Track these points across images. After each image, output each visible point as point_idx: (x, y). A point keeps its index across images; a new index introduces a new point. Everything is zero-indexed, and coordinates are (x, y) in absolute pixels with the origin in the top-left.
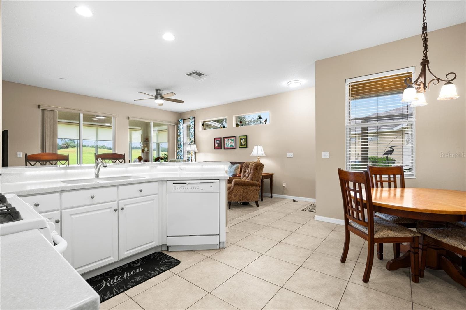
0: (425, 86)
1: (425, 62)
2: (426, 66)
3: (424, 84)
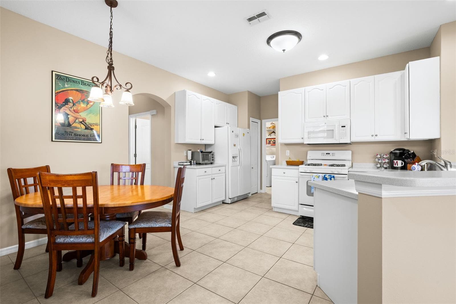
0: (111, 90)
1: (111, 68)
2: (112, 71)
3: (111, 87)
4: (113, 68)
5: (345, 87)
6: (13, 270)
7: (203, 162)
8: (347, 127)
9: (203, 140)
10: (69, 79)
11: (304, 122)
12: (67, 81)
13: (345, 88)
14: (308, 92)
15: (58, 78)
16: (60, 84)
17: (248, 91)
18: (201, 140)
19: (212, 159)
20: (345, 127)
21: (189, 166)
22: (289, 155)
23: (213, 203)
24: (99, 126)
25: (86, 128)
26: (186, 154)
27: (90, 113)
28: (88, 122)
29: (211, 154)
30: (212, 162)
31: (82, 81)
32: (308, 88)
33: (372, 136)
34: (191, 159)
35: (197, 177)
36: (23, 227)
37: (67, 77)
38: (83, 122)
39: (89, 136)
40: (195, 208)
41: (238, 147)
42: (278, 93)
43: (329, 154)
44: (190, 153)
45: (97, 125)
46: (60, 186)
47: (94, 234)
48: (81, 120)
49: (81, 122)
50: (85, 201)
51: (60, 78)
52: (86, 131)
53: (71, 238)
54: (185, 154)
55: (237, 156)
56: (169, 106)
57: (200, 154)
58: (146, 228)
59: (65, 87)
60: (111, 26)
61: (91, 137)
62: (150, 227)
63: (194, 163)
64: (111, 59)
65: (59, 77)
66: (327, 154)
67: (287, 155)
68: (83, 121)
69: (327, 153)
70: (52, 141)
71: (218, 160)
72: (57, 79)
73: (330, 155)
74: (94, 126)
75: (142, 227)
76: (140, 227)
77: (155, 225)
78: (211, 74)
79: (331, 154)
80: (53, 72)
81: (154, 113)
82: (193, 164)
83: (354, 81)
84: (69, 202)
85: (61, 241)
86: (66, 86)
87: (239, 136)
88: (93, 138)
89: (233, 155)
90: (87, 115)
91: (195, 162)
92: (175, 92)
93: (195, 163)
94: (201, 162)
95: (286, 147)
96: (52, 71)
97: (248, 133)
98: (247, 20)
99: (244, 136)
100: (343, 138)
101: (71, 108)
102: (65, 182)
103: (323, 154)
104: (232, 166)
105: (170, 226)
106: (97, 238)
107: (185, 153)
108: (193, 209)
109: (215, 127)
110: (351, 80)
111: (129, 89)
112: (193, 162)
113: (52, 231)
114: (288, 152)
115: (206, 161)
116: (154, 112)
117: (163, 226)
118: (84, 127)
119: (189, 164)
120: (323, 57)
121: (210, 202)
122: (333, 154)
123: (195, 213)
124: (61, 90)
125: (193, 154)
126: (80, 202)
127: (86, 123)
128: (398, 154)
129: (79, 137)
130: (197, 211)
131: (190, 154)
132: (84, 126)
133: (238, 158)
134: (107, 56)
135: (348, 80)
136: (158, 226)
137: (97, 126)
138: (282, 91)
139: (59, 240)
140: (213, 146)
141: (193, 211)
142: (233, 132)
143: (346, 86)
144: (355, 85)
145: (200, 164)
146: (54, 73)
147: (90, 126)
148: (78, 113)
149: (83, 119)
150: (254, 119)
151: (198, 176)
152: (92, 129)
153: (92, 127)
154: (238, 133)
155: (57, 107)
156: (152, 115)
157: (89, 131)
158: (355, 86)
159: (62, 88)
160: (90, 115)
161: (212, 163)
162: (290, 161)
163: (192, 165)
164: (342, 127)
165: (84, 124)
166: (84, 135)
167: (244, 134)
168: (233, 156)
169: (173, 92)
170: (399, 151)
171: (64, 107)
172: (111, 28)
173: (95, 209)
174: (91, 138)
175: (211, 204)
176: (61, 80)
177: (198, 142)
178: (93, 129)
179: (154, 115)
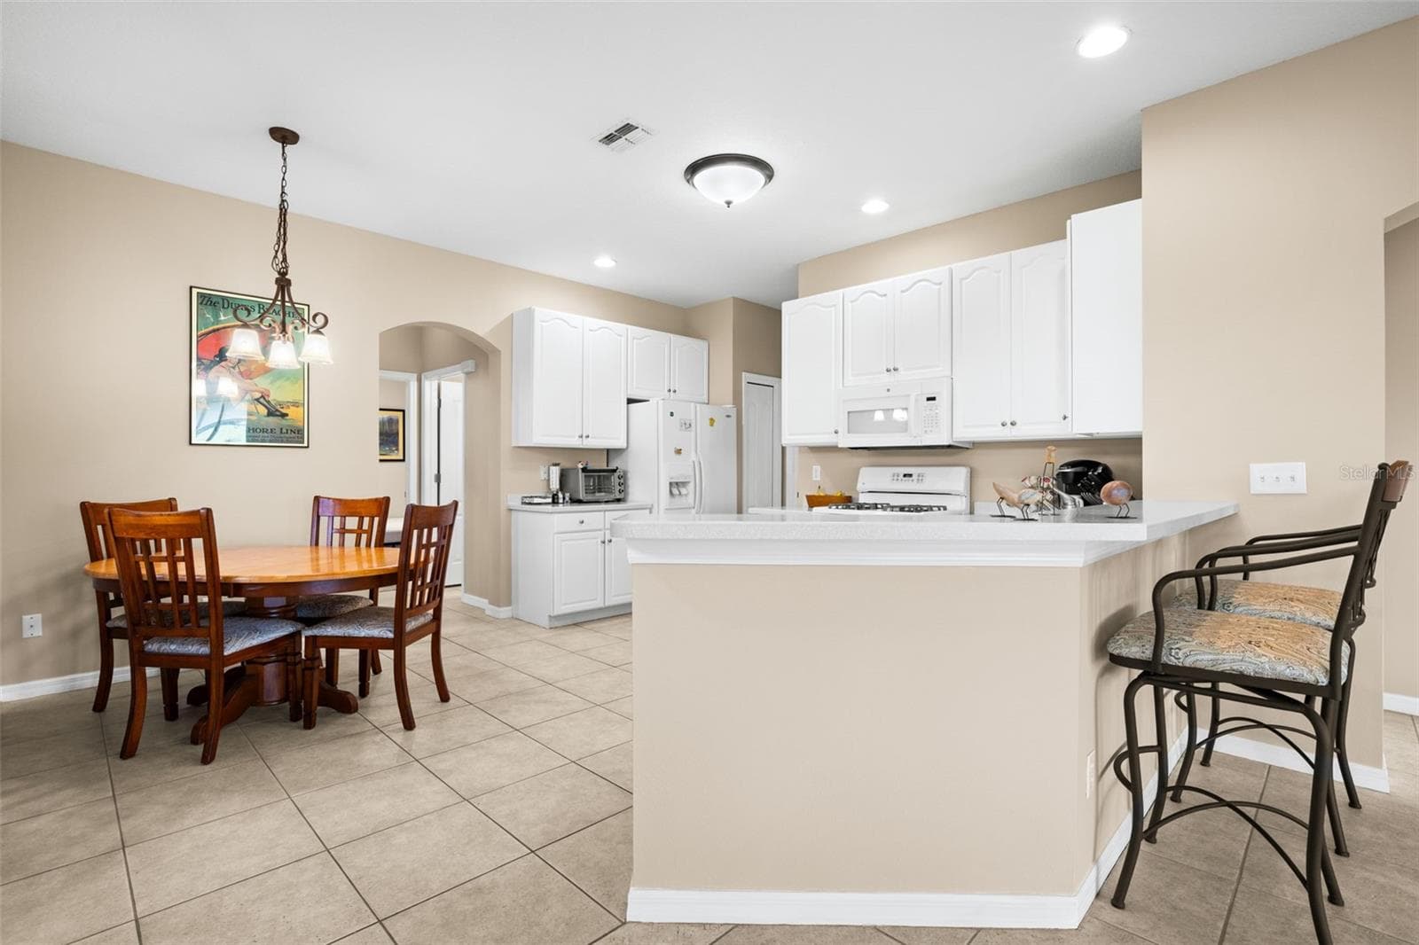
1: (283, 282)
2: (285, 288)
4: (289, 282)
5: (938, 287)
6: (91, 711)
7: (590, 497)
8: (943, 401)
9: (588, 437)
10: (228, 302)
11: (841, 385)
12: (223, 307)
13: (939, 289)
14: (852, 302)
15: (204, 302)
16: (208, 316)
17: (734, 298)
18: (581, 437)
19: (618, 488)
20: (934, 399)
21: (550, 507)
22: (819, 479)
23: (607, 604)
24: (301, 409)
25: (270, 414)
26: (546, 476)
27: (278, 379)
28: (275, 400)
29: (616, 474)
30: (618, 497)
31: (259, 305)
32: (852, 291)
33: (1003, 425)
34: (558, 487)
35: (556, 536)
36: (109, 624)
37: (223, 298)
38: (262, 400)
39: (278, 431)
40: (550, 616)
41: (690, 456)
42: (781, 306)
43: (910, 475)
44: (555, 472)
45: (296, 404)
46: (145, 537)
47: (209, 636)
48: (258, 395)
49: (257, 400)
50: (190, 569)
51: (209, 301)
52: (271, 419)
53: (172, 643)
54: (543, 476)
55: (689, 482)
56: (496, 352)
57: (581, 475)
58: (337, 637)
59: (218, 322)
60: (283, 187)
61: (281, 432)
62: (346, 635)
63: (564, 498)
64: (285, 260)
65: (206, 299)
66: (905, 476)
67: (814, 479)
68: (262, 396)
69: (906, 473)
70: (190, 444)
71: (636, 492)
72: (201, 303)
73: (913, 480)
74: (288, 407)
75: (329, 634)
76: (325, 634)
77: (357, 632)
78: (605, 262)
79: (914, 477)
80: (193, 289)
81: (470, 369)
82: (561, 501)
83: (961, 267)
84: (162, 570)
85: (153, 649)
86: (222, 318)
87: (693, 425)
88: (287, 435)
89: (672, 478)
90: (272, 383)
91: (567, 495)
92: (512, 314)
93: (567, 499)
94: (582, 496)
95: (812, 456)
96: (191, 288)
97: (728, 416)
98: (600, 141)
99: (712, 425)
100: (931, 431)
101: (234, 368)
102: (151, 528)
103: (896, 478)
104: (668, 507)
105: (391, 635)
106: (218, 645)
107: (542, 473)
108: (547, 618)
109: (630, 401)
110: (953, 266)
111: (321, 328)
112: (560, 495)
113: (137, 628)
114: (816, 471)
115: (598, 495)
116: (470, 365)
117: (375, 636)
118: (263, 411)
119: (550, 500)
120: (875, 206)
121: (598, 604)
122: (919, 476)
123: (551, 628)
124: (211, 328)
125: (563, 476)
126: (182, 568)
127: (268, 402)
128: (1071, 476)
129: (253, 434)
130: (557, 624)
131: (554, 475)
132: (264, 408)
133: (691, 486)
134: (276, 257)
135: (947, 267)
136: (363, 634)
137: (298, 407)
138: (803, 296)
139: (150, 647)
140: (624, 454)
141: (545, 622)
142: (672, 414)
143: (940, 284)
144: (962, 279)
145: (580, 502)
146: (195, 291)
147: (278, 407)
148: (251, 379)
149: (262, 393)
150: (752, 375)
151: (558, 533)
152: (284, 415)
153: (284, 411)
154: (693, 417)
155: (202, 367)
156: (467, 374)
157: (279, 421)
158: (964, 282)
159: (213, 324)
160: (278, 383)
161: (618, 500)
162: (820, 497)
163: (558, 503)
164: (929, 399)
165: (265, 403)
166: (263, 431)
167: (712, 420)
168: (672, 481)
169: (506, 315)
170: (1072, 467)
171: (217, 367)
172: (283, 192)
173: (209, 584)
174: (282, 435)
175: (600, 609)
176: (210, 305)
177: (575, 442)
178: (287, 415)
179: (472, 372)
